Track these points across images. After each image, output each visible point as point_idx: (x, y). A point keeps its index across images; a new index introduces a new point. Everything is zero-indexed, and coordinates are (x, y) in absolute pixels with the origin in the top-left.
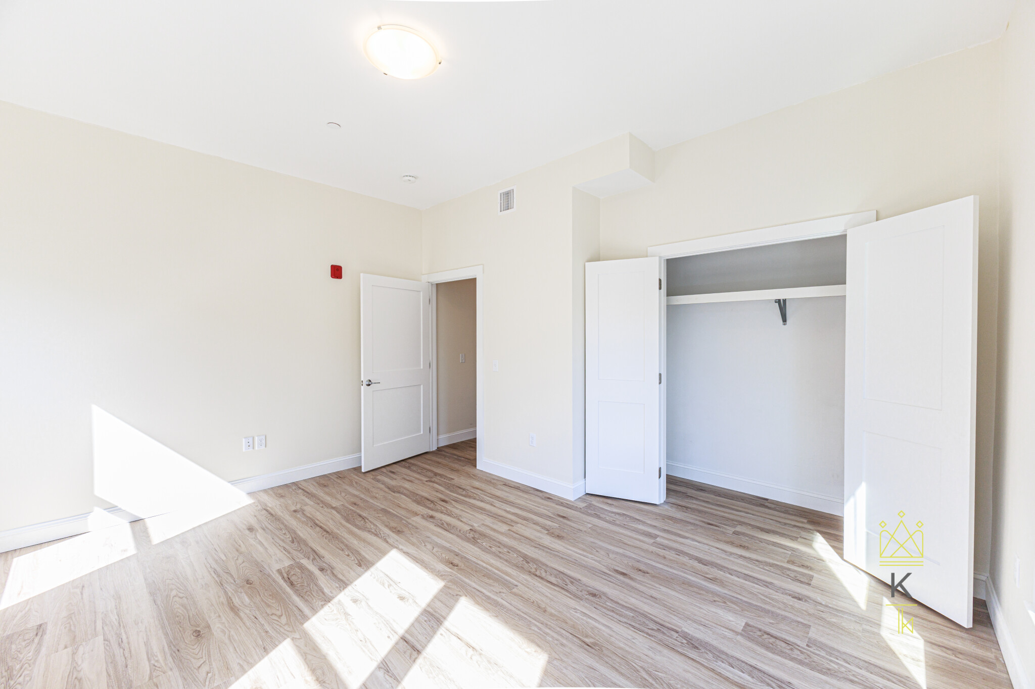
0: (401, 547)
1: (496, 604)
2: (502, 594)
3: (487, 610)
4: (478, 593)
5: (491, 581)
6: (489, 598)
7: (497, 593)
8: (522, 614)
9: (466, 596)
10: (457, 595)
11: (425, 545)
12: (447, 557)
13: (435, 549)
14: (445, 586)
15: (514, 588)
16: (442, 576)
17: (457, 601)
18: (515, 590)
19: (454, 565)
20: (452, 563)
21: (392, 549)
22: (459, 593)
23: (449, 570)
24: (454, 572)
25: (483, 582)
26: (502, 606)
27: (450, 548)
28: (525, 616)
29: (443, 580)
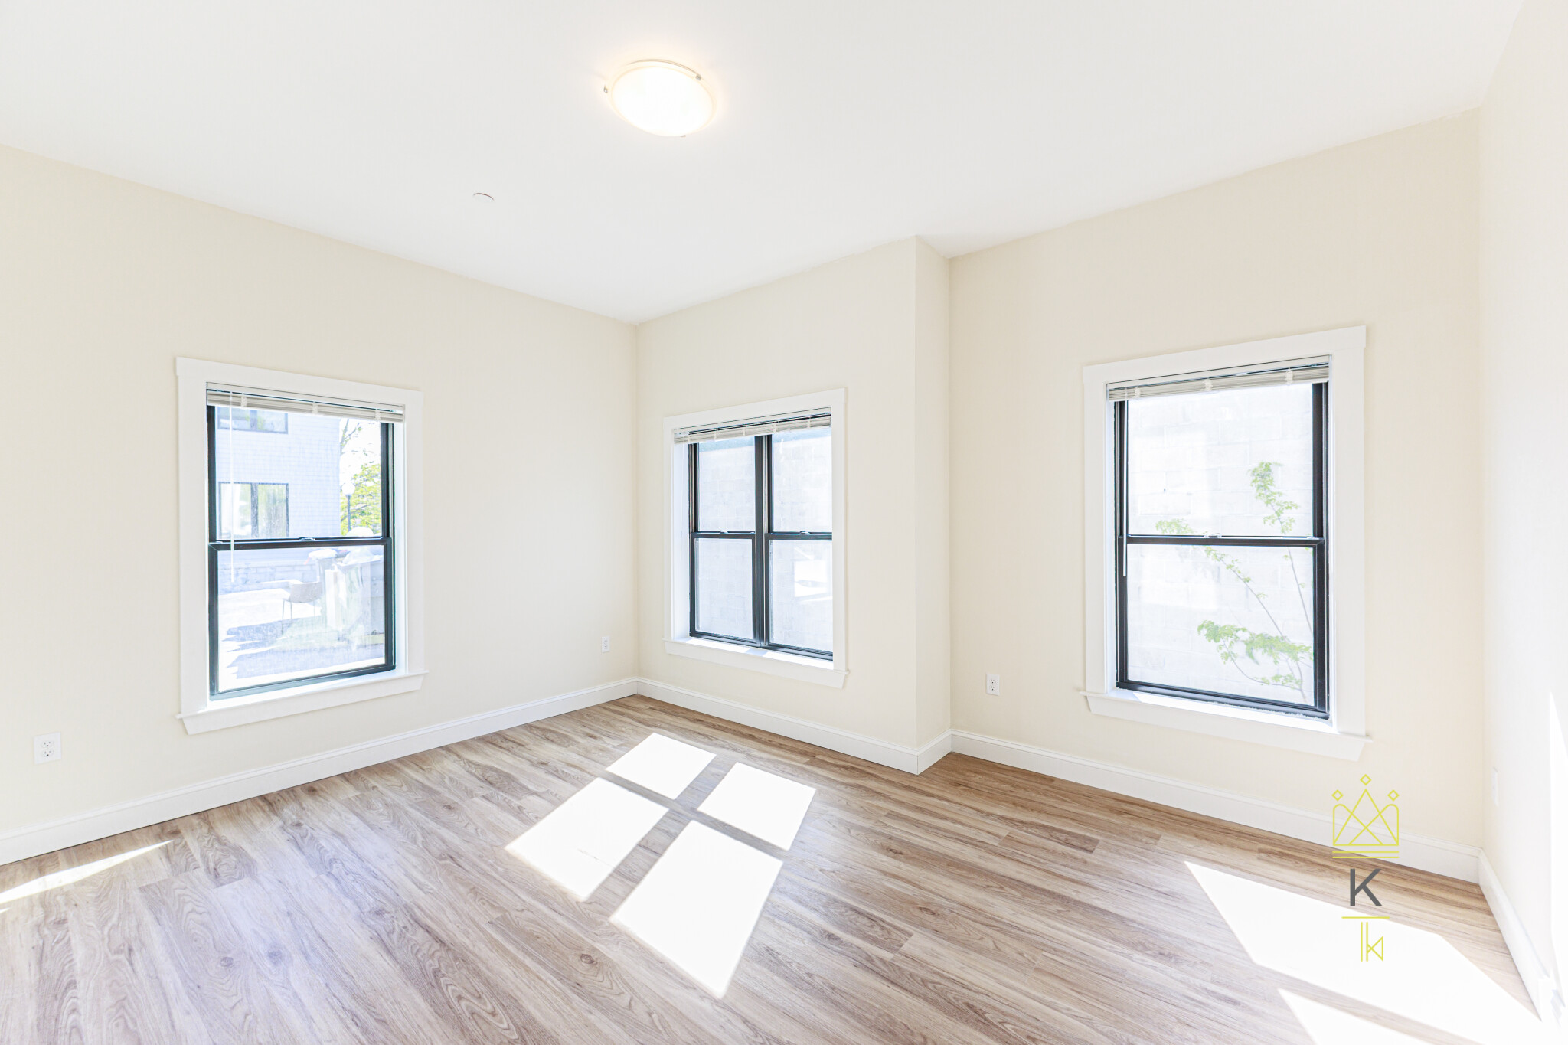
0: (706, 1005)
1: (535, 895)
2: (520, 907)
3: (553, 887)
4: (557, 907)
5: (528, 929)
6: (544, 902)
7: (528, 910)
8: (506, 883)
9: (577, 903)
10: (590, 903)
11: (650, 1014)
12: (600, 977)
13: (625, 1000)
14: (609, 916)
15: (497, 919)
16: (613, 934)
17: (593, 895)
18: (496, 915)
19: (588, 957)
20: (592, 962)
21: (725, 997)
22: (586, 906)
23: (598, 946)
24: (589, 941)
25: (544, 927)
26: (529, 892)
27: (591, 1008)
28: (503, 881)
29: (612, 926)
